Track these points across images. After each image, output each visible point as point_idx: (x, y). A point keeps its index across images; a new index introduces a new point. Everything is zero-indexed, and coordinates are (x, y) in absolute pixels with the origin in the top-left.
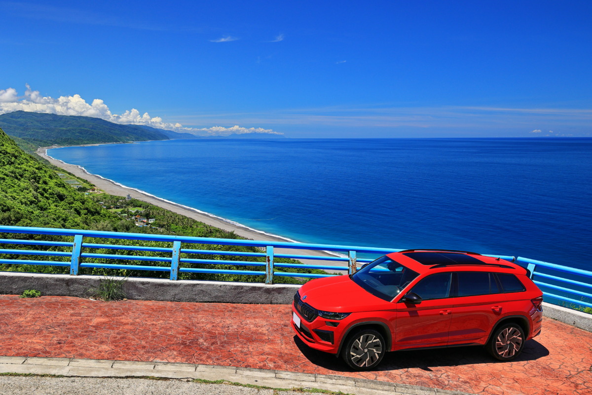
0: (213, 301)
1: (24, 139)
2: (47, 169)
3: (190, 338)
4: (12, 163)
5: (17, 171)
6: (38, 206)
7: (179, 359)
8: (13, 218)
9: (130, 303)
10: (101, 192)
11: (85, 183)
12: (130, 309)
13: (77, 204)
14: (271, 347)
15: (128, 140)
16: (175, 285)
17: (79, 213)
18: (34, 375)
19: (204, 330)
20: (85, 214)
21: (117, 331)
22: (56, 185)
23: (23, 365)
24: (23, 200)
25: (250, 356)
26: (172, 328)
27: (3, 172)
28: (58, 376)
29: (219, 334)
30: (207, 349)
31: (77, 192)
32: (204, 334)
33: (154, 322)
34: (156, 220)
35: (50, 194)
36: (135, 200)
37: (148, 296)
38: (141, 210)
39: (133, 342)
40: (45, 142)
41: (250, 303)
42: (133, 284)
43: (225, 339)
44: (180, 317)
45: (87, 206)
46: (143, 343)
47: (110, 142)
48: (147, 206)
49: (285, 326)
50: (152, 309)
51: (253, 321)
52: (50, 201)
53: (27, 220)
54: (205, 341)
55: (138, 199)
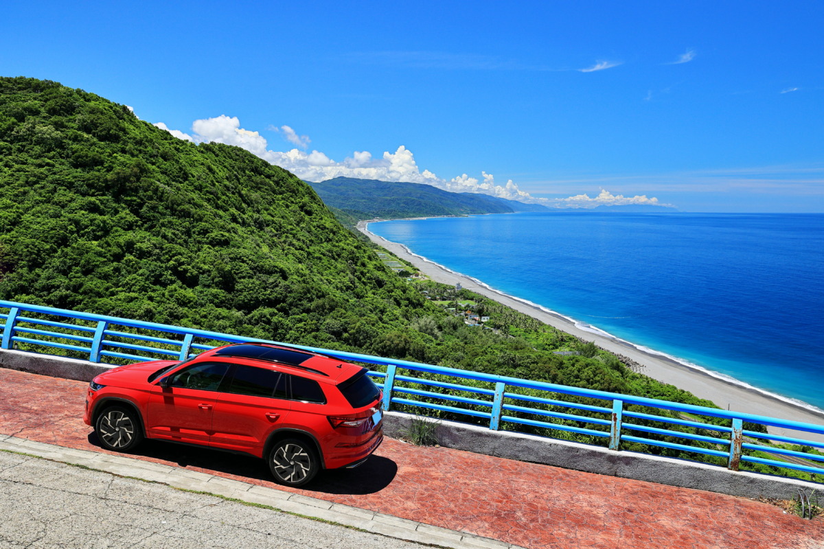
0: (540, 461)
1: (343, 210)
2: (366, 248)
3: (506, 509)
4: (330, 240)
5: (335, 249)
6: (354, 293)
7: (490, 534)
8: (328, 306)
9: (443, 451)
10: (426, 278)
11: (408, 267)
12: (441, 460)
13: (398, 293)
14: (606, 537)
15: (462, 213)
16: (495, 437)
17: (399, 304)
18: (339, 525)
19: (524, 501)
20: (406, 306)
21: (425, 486)
22: (375, 268)
23: (329, 511)
24: (339, 285)
25: (576, 545)
26: (487, 492)
27: (320, 251)
28: (362, 530)
29: (542, 508)
30: (525, 526)
31: (398, 278)
32: (523, 505)
33: (467, 481)
34: (491, 318)
35: (368, 279)
36: (466, 291)
37: (463, 445)
38: (473, 304)
39: (441, 504)
40: (365, 215)
41: (588, 472)
42: (447, 429)
43: (549, 517)
44: (498, 477)
45: (408, 296)
46: (452, 506)
47: (441, 215)
48: (480, 300)
49: (629, 511)
50: (467, 462)
51: (587, 497)
52: (367, 287)
53: (342, 310)
54: (524, 515)
55: (470, 289)
